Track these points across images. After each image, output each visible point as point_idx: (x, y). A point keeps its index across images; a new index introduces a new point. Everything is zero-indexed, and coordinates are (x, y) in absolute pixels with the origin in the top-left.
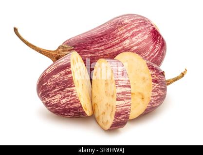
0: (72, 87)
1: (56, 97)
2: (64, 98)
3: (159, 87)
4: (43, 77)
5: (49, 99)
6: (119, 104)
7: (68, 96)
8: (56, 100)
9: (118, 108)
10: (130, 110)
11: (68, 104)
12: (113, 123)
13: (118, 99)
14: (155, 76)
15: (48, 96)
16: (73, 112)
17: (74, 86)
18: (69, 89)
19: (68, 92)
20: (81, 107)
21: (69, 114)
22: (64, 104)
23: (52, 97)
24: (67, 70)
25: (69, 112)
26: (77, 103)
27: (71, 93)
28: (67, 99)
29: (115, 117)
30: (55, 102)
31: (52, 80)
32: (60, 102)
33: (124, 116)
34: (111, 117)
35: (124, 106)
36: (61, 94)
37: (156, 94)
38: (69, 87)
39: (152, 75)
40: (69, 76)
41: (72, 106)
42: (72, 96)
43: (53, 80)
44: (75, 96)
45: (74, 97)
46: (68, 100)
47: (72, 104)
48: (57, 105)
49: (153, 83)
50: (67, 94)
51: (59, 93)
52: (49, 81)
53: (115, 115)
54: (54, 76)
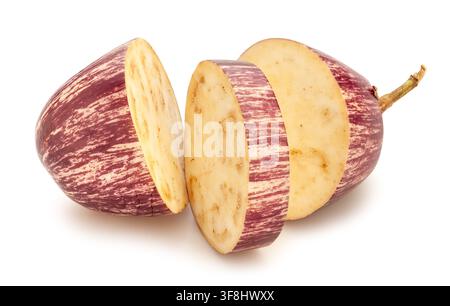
0: (130, 141)
1: (87, 167)
2: (109, 170)
3: (367, 133)
4: (51, 110)
5: (71, 173)
6: (256, 191)
7: (120, 165)
8: (88, 175)
9: (254, 202)
10: (287, 203)
11: (120, 186)
12: (242, 238)
13: (253, 178)
14: (356, 104)
15: (66, 163)
16: (133, 206)
17: (136, 140)
18: (121, 147)
19: (120, 154)
20: (155, 193)
21: (124, 211)
22: (108, 185)
23: (78, 165)
24: (116, 96)
25: (124, 206)
26: (145, 183)
27: (127, 157)
28: (118, 172)
29: (246, 225)
30: (86, 180)
31: (76, 121)
32: (97, 182)
33: (269, 220)
34: (235, 222)
35: (270, 195)
36: (100, 159)
37: (360, 152)
38: (121, 142)
39: (347, 102)
40: (122, 112)
41: (132, 192)
42: (130, 166)
43: (79, 123)
44: (138, 164)
45: (135, 169)
46: (120, 176)
47: (130, 186)
48: (90, 188)
49: (351, 125)
50: (117, 160)
51: (95, 158)
52: (68, 123)
53: (247, 219)
54: (80, 111)
